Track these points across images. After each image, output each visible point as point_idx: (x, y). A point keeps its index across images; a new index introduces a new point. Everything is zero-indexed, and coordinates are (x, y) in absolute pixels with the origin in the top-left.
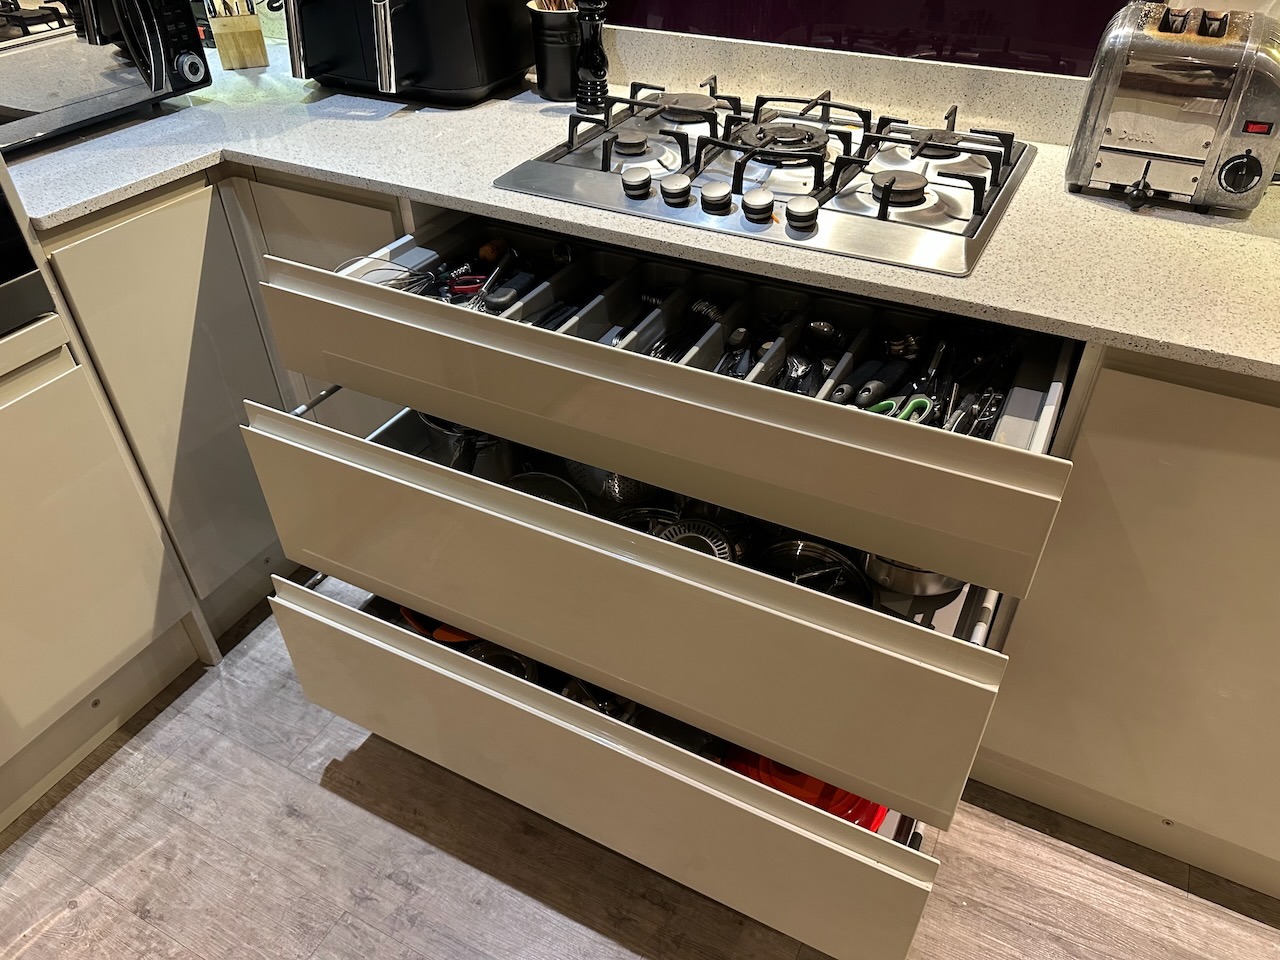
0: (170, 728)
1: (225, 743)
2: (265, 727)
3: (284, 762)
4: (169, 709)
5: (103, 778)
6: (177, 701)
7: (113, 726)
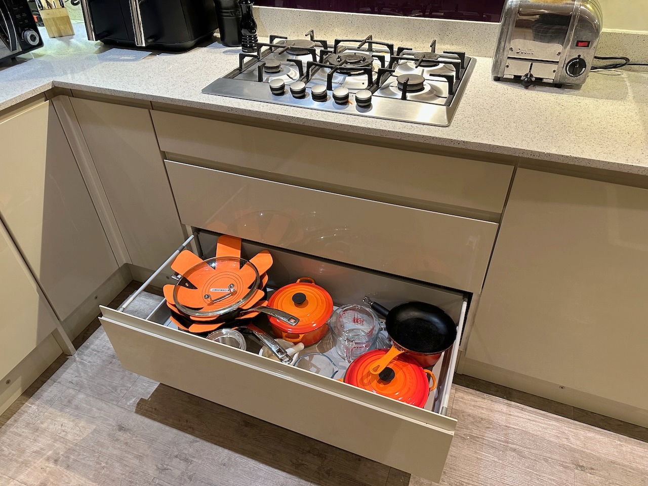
0: (50, 390)
1: (81, 396)
2: (103, 385)
3: (114, 403)
4: (49, 381)
5: (15, 421)
6: (53, 376)
7: (19, 393)
